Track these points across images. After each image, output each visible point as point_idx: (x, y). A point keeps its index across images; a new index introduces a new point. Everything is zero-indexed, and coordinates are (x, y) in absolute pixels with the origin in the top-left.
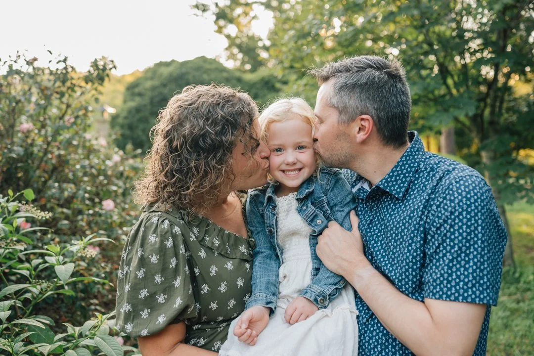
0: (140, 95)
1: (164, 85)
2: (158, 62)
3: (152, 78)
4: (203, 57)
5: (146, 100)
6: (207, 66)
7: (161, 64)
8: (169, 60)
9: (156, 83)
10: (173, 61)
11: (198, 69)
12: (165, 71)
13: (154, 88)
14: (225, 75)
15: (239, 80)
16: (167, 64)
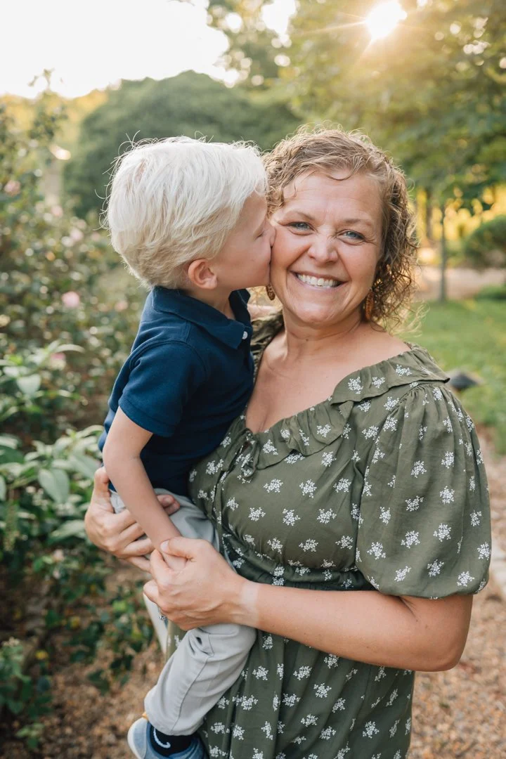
0: (103, 132)
1: (136, 117)
3: (118, 106)
4: (190, 74)
6: (196, 85)
7: (130, 85)
8: (141, 78)
9: (123, 113)
10: (147, 80)
11: (184, 90)
12: (136, 96)
13: (121, 122)
14: (223, 98)
15: (244, 105)
16: (138, 84)
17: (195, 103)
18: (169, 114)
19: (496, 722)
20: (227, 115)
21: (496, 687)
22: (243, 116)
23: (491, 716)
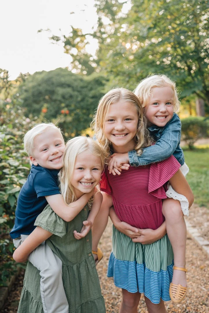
1: (39, 85)
2: (35, 72)
3: (32, 81)
4: (60, 68)
5: (30, 94)
6: (63, 73)
7: (37, 73)
8: (41, 71)
9: (34, 84)
10: (43, 71)
11: (58, 75)
12: (39, 77)
13: (34, 87)
14: (73, 77)
15: (81, 80)
16: (40, 73)
17: (63, 80)
18: (53, 84)
19: (192, 271)
20: (75, 84)
21: (191, 262)
22: (82, 84)
23: (190, 270)
